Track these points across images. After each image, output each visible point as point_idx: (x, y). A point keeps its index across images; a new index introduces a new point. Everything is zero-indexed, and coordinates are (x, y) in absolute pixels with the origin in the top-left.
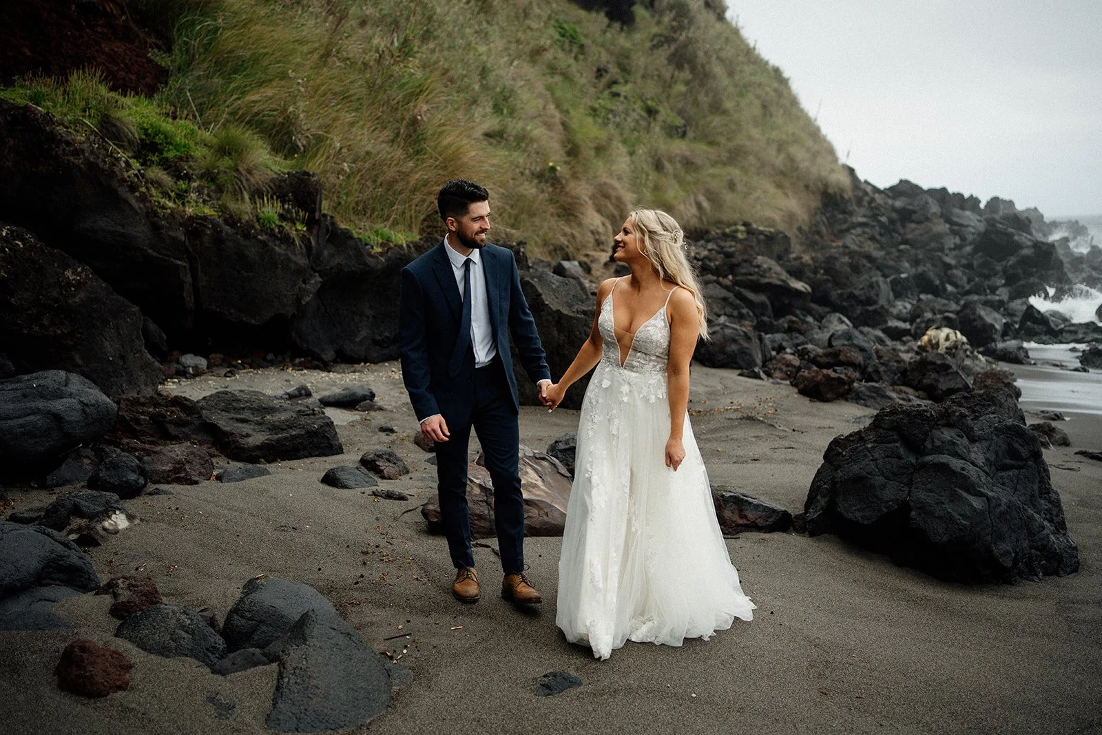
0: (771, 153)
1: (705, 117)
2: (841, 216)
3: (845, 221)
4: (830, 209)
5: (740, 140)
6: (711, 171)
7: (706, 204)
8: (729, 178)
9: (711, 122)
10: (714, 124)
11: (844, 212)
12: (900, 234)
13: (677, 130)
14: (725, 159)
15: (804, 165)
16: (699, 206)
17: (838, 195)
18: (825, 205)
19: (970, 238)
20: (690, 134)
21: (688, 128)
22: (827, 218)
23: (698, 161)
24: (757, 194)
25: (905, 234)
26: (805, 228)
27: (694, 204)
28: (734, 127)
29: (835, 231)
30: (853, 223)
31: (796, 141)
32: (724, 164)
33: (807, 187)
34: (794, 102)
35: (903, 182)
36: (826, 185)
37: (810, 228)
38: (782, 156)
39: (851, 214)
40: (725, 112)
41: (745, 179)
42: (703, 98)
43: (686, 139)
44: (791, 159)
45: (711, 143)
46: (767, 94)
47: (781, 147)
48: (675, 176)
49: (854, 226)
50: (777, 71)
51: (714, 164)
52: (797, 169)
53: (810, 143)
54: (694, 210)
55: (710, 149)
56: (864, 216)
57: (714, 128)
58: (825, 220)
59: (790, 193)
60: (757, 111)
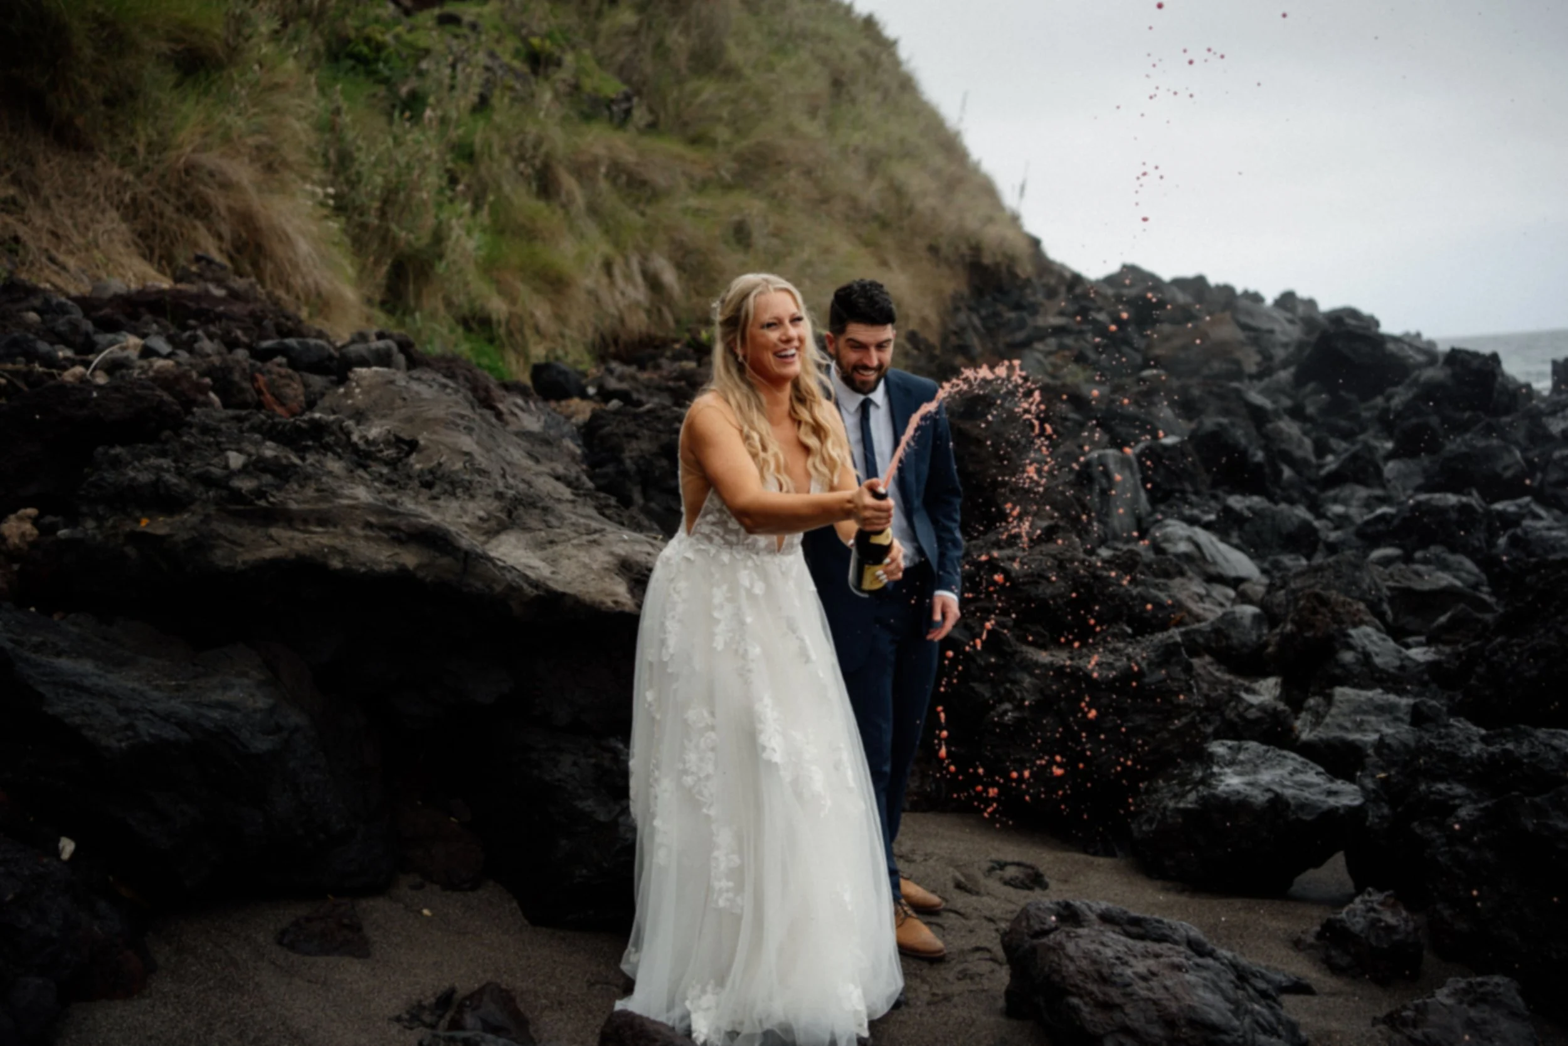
0: (853, 174)
1: (680, 82)
2: (1012, 315)
3: (1022, 324)
4: (988, 298)
5: (767, 132)
6: (693, 202)
7: (669, 276)
8: (736, 217)
9: (696, 93)
10: (705, 96)
11: (1018, 307)
12: (1137, 350)
13: (609, 108)
14: (728, 177)
15: (924, 205)
16: (654, 284)
17: (1003, 268)
18: (978, 292)
19: (1280, 354)
20: (640, 115)
21: (635, 100)
22: (982, 319)
23: (660, 180)
24: (805, 255)
25: (1150, 346)
26: (933, 338)
27: (639, 279)
28: (753, 106)
29: (1001, 346)
30: (1037, 328)
31: (908, 153)
32: (728, 188)
33: (933, 250)
34: (907, 85)
35: (1130, 270)
36: (977, 249)
37: (945, 339)
38: (878, 184)
39: (1034, 309)
40: (730, 73)
41: (774, 219)
42: (675, 38)
43: (631, 128)
44: (897, 190)
45: (695, 141)
46: (843, 57)
47: (873, 164)
48: (593, 210)
49: (1040, 335)
50: (869, 24)
51: (701, 187)
52: (910, 211)
53: (938, 160)
54: (639, 293)
55: (690, 153)
56: (1062, 313)
57: (704, 105)
58: (976, 321)
59: (894, 263)
60: (820, 84)
